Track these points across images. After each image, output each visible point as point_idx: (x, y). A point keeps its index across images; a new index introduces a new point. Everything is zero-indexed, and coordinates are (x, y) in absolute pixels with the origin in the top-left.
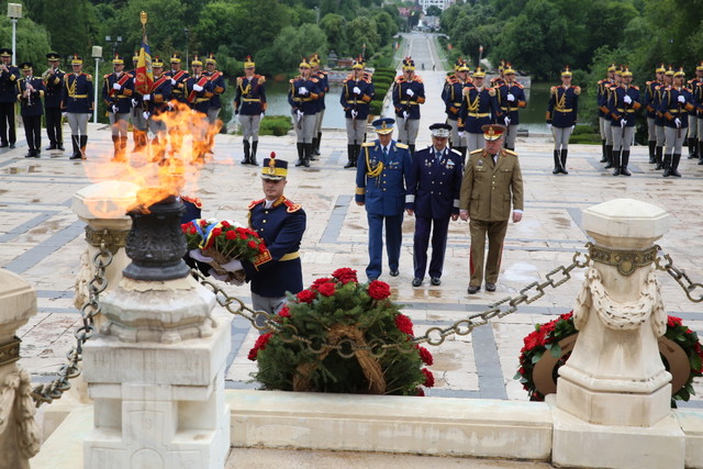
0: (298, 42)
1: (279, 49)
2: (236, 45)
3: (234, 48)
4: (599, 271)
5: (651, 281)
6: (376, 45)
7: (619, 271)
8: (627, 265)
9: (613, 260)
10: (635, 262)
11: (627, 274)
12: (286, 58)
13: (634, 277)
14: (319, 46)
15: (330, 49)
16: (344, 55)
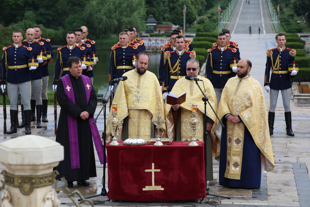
0: (112, 7)
1: (91, 15)
2: (42, 11)
3: (41, 14)
4: (10, 192)
5: (48, 199)
6: (200, 7)
7: (21, 191)
8: (27, 186)
9: (16, 183)
10: (33, 184)
11: (27, 193)
12: (99, 23)
13: (32, 195)
14: (135, 10)
15: (148, 13)
16: (164, 19)
